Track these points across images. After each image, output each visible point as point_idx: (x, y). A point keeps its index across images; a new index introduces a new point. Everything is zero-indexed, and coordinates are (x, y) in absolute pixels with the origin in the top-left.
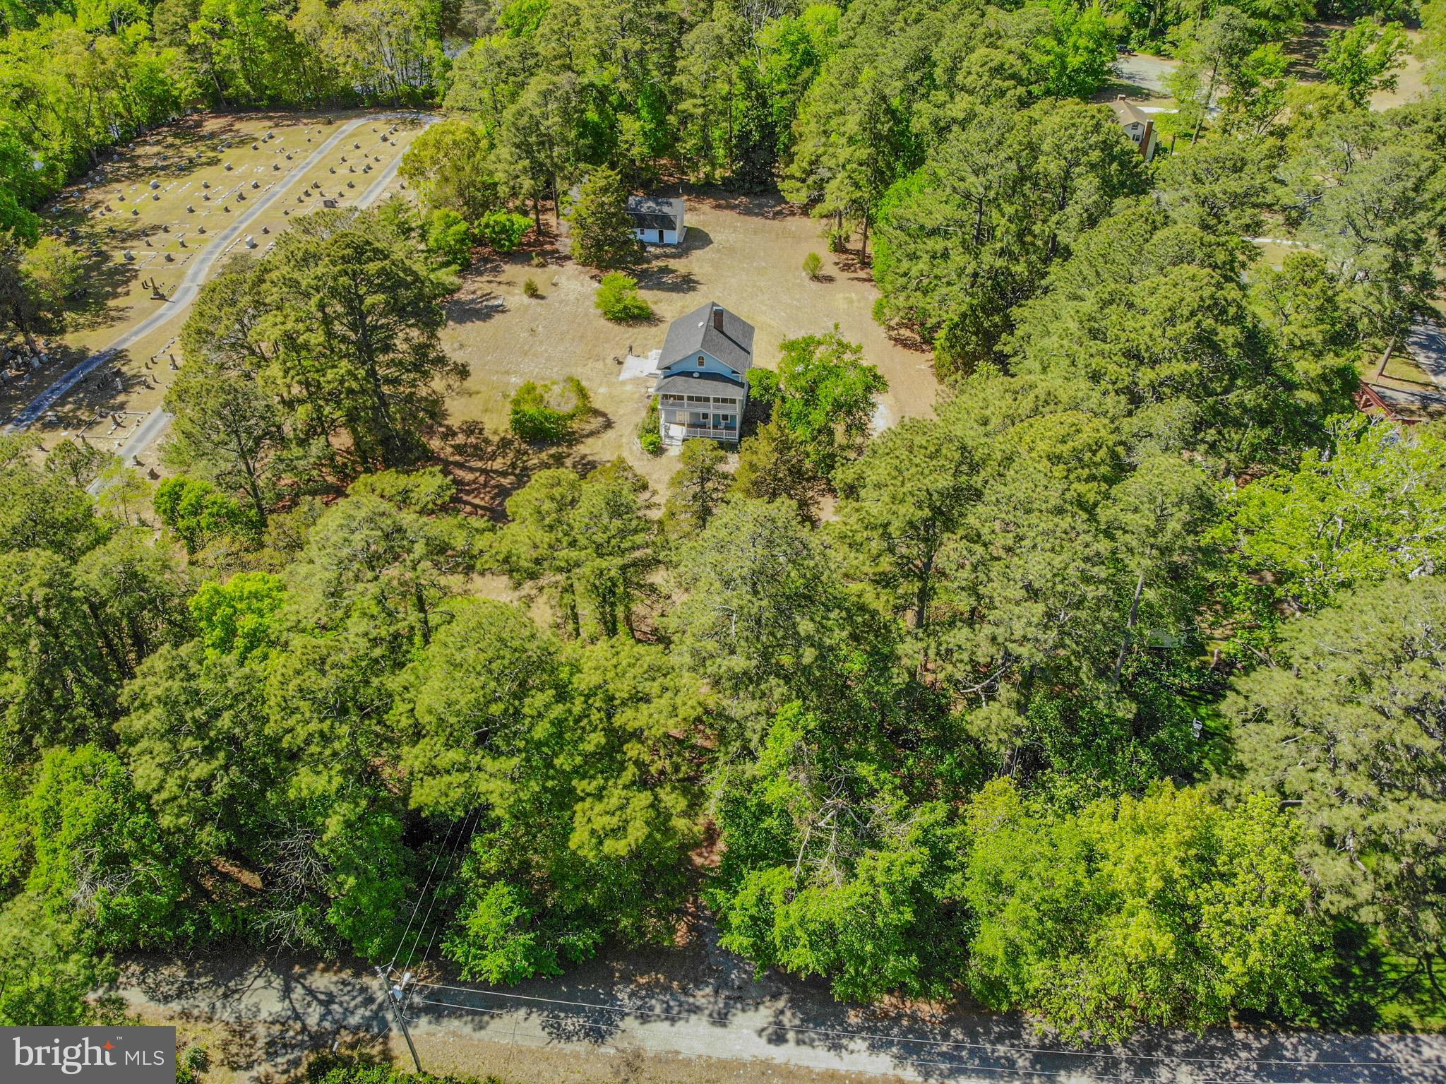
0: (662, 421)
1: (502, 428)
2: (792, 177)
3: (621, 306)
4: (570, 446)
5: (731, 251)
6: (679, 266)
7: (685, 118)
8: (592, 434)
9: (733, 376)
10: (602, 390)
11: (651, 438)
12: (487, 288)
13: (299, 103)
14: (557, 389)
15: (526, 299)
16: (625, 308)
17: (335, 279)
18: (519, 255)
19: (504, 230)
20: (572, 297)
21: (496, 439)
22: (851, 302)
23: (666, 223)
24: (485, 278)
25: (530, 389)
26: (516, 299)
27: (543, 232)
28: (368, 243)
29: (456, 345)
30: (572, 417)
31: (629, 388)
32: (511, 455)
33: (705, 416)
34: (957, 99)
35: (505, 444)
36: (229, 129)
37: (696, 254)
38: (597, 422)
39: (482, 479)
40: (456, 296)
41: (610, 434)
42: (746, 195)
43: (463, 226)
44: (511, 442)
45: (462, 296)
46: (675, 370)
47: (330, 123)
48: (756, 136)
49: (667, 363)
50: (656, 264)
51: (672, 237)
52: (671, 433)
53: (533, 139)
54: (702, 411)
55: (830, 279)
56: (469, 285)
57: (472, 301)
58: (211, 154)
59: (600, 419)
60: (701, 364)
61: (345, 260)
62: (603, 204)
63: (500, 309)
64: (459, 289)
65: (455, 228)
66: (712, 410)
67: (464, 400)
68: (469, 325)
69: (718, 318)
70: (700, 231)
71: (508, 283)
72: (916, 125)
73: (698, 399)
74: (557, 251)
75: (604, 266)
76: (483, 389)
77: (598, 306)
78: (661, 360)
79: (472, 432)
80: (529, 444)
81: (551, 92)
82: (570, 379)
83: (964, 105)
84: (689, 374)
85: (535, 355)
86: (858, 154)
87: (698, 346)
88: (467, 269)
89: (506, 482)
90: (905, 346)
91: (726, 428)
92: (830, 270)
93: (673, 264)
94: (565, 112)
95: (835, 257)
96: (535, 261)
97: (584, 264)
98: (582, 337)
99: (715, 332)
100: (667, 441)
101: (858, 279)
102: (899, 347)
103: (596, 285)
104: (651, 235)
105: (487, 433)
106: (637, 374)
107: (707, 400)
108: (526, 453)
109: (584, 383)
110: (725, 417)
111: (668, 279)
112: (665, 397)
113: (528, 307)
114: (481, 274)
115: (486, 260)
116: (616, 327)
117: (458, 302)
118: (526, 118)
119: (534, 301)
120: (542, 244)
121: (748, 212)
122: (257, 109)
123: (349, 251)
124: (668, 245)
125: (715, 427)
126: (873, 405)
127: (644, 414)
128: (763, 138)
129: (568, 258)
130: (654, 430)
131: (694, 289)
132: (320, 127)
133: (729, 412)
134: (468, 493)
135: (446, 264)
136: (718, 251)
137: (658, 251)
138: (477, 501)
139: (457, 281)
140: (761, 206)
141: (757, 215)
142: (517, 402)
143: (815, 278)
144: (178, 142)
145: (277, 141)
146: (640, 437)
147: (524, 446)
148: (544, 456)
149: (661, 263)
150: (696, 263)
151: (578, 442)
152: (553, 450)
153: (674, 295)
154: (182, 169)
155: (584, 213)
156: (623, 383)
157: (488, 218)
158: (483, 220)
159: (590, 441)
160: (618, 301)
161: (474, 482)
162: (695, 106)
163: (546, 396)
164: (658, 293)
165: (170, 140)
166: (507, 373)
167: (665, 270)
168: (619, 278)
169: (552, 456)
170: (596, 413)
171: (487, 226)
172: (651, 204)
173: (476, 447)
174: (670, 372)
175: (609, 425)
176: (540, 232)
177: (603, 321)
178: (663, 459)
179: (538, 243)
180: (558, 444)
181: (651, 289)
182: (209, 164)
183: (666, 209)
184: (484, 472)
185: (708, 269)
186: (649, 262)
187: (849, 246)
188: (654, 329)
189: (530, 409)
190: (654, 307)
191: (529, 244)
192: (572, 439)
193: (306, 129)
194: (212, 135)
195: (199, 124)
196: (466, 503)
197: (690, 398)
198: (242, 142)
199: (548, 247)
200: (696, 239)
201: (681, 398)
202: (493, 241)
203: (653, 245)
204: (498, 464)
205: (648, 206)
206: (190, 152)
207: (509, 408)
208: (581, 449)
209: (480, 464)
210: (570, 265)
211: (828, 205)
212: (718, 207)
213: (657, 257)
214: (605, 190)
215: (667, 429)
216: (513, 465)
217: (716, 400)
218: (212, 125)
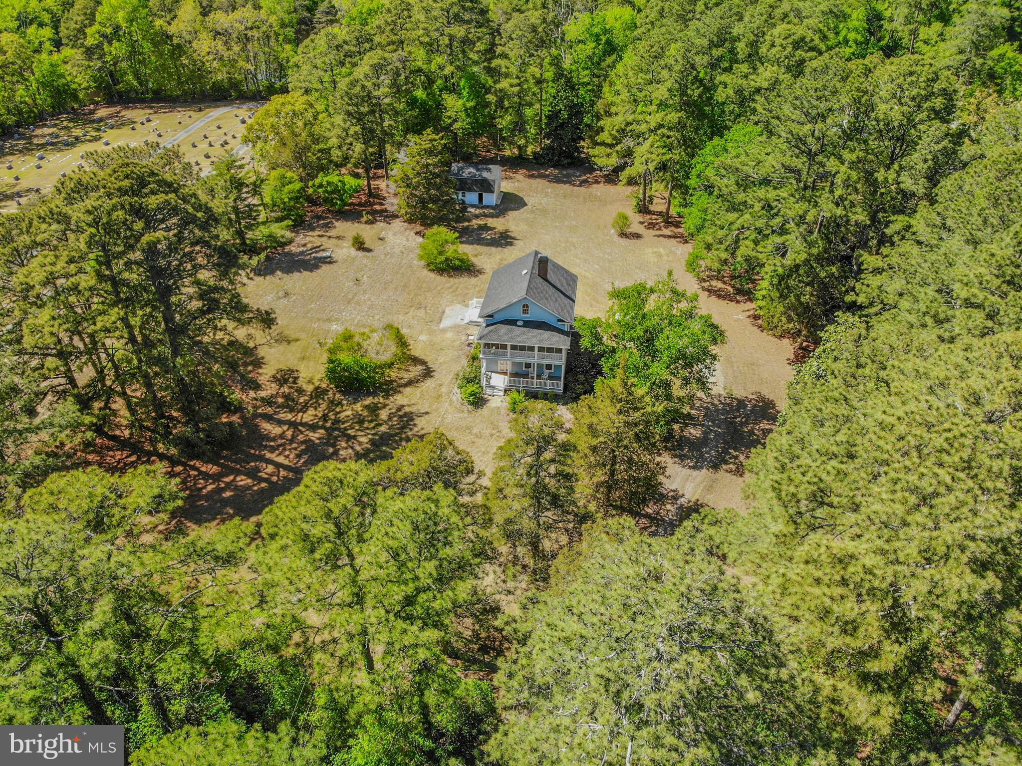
0: (483, 370)
1: (319, 377)
2: (603, 144)
3: (443, 258)
4: (387, 396)
5: (544, 212)
6: (499, 224)
7: (502, 96)
8: (410, 383)
9: (559, 325)
10: (423, 338)
11: (472, 388)
12: (317, 242)
13: (178, 96)
14: (376, 337)
15: (353, 252)
16: (447, 259)
17: (109, 214)
18: (350, 214)
19: (336, 191)
20: (397, 250)
21: (310, 388)
22: (660, 256)
23: (486, 186)
24: (317, 233)
25: (348, 337)
26: (344, 251)
27: (374, 195)
28: (152, 174)
29: (281, 294)
30: (390, 365)
31: (449, 335)
32: (324, 406)
33: (528, 365)
34: (761, 70)
35: (319, 393)
36: (116, 115)
37: (512, 214)
38: (416, 371)
39: (289, 434)
40: (287, 249)
41: (429, 383)
42: (554, 166)
43: (297, 186)
44: (325, 392)
45: (293, 248)
46: (498, 317)
47: (200, 110)
48: (565, 115)
49: (489, 311)
50: (475, 223)
51: (491, 199)
52: (493, 383)
53: (365, 109)
54: (524, 360)
55: (637, 236)
56: (300, 239)
57: (302, 253)
58: (94, 134)
59: (420, 367)
60: (525, 311)
61: (122, 192)
62: (428, 165)
63: (329, 261)
64: (291, 242)
65: (291, 187)
66: (536, 359)
67: (282, 347)
68: (296, 275)
69: (543, 265)
70: (516, 196)
71: (338, 238)
72: (720, 95)
73: (523, 348)
74: (386, 211)
75: (427, 222)
76: (303, 336)
77: (421, 258)
78: (483, 307)
79: (286, 381)
80: (344, 393)
81: (381, 66)
82: (389, 327)
83: (768, 74)
84: (512, 322)
85: (358, 303)
86: (669, 117)
87: (523, 294)
88: (299, 225)
89: (315, 436)
90: (719, 296)
91: (551, 377)
92: (636, 228)
93: (491, 222)
94: (394, 84)
95: (639, 218)
96: (364, 219)
97: (410, 221)
98: (405, 286)
99: (540, 280)
100: (489, 391)
101: (664, 236)
102: (713, 298)
103: (421, 239)
104: (471, 197)
105: (301, 382)
106: (458, 321)
107: (531, 349)
108: (340, 403)
109: (404, 331)
110: (549, 367)
111: (487, 235)
112: (487, 345)
113: (354, 259)
114: (313, 229)
115: (319, 218)
116: (439, 278)
117: (289, 254)
118: (358, 88)
119: (361, 254)
120: (372, 205)
121: (557, 180)
122: (143, 101)
123: (126, 183)
124: (487, 207)
125: (539, 376)
126: (714, 358)
127: (464, 362)
128: (570, 118)
129: (395, 216)
130: (473, 379)
131: (511, 244)
132: (191, 113)
133: (553, 362)
134: (272, 450)
135: (279, 220)
136: (532, 212)
137: (478, 211)
138: (281, 460)
139: (289, 234)
140: (568, 176)
141: (565, 183)
142: (331, 351)
143: (623, 235)
144: (71, 125)
145: (153, 124)
146: (461, 387)
147: (338, 396)
148: (358, 407)
149: (481, 222)
150: (511, 222)
151: (396, 391)
152: (368, 401)
153: (493, 249)
154: (67, 145)
155: (410, 174)
156: (444, 331)
157: (321, 179)
158: (317, 181)
159: (408, 390)
160: (441, 253)
161: (282, 436)
162: (511, 86)
163: (365, 344)
164: (480, 248)
165: (65, 123)
166: (329, 320)
167: (485, 228)
168: (442, 232)
169: (367, 407)
170: (416, 361)
171: (321, 186)
172: (472, 170)
173: (287, 397)
174: (491, 320)
175: (428, 373)
176: (370, 194)
177: (425, 272)
178: (485, 411)
179: (367, 204)
180: (374, 394)
181: (471, 243)
182: (90, 141)
183: (485, 174)
184: (293, 424)
185: (523, 227)
186: (469, 220)
187: (652, 208)
188: (473, 280)
189: (345, 358)
190: (474, 260)
191: (360, 205)
192: (389, 388)
193: (180, 115)
194: (101, 120)
195: (92, 112)
196: (269, 462)
197: (514, 347)
198: (123, 125)
199: (377, 207)
200: (511, 202)
201: (504, 347)
202: (326, 200)
203: (473, 206)
204: (308, 417)
205: (469, 171)
206: (78, 132)
207: (325, 357)
208: (399, 399)
209: (289, 416)
210: (397, 224)
211: (637, 168)
212: (531, 176)
213: (477, 217)
214: (430, 152)
215: (489, 379)
216: (325, 418)
217: (541, 349)
218: (102, 112)
